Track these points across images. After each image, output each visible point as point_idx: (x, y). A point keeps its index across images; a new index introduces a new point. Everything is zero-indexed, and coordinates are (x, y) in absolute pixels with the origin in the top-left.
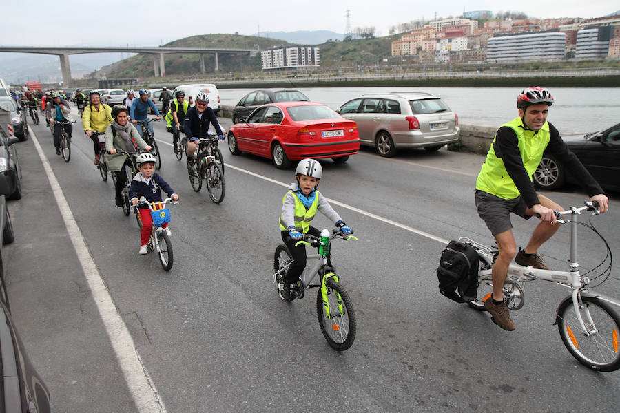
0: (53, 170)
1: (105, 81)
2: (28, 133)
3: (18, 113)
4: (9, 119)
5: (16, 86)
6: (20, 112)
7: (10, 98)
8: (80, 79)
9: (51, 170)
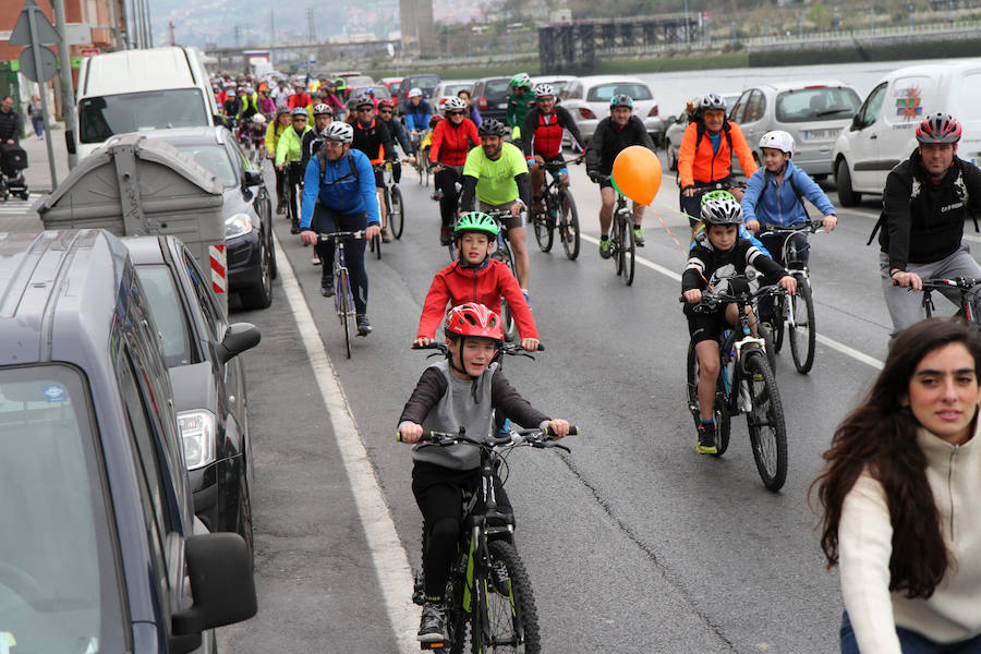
0: (369, 450)
1: (566, 31)
2: (273, 273)
3: (248, 196)
4: (217, 225)
5: (225, 52)
6: (254, 190)
7: (220, 133)
8: (466, 21)
9: (363, 453)
